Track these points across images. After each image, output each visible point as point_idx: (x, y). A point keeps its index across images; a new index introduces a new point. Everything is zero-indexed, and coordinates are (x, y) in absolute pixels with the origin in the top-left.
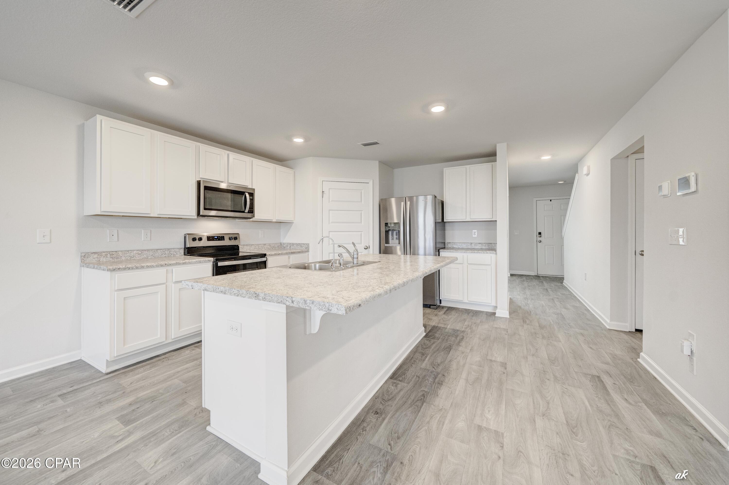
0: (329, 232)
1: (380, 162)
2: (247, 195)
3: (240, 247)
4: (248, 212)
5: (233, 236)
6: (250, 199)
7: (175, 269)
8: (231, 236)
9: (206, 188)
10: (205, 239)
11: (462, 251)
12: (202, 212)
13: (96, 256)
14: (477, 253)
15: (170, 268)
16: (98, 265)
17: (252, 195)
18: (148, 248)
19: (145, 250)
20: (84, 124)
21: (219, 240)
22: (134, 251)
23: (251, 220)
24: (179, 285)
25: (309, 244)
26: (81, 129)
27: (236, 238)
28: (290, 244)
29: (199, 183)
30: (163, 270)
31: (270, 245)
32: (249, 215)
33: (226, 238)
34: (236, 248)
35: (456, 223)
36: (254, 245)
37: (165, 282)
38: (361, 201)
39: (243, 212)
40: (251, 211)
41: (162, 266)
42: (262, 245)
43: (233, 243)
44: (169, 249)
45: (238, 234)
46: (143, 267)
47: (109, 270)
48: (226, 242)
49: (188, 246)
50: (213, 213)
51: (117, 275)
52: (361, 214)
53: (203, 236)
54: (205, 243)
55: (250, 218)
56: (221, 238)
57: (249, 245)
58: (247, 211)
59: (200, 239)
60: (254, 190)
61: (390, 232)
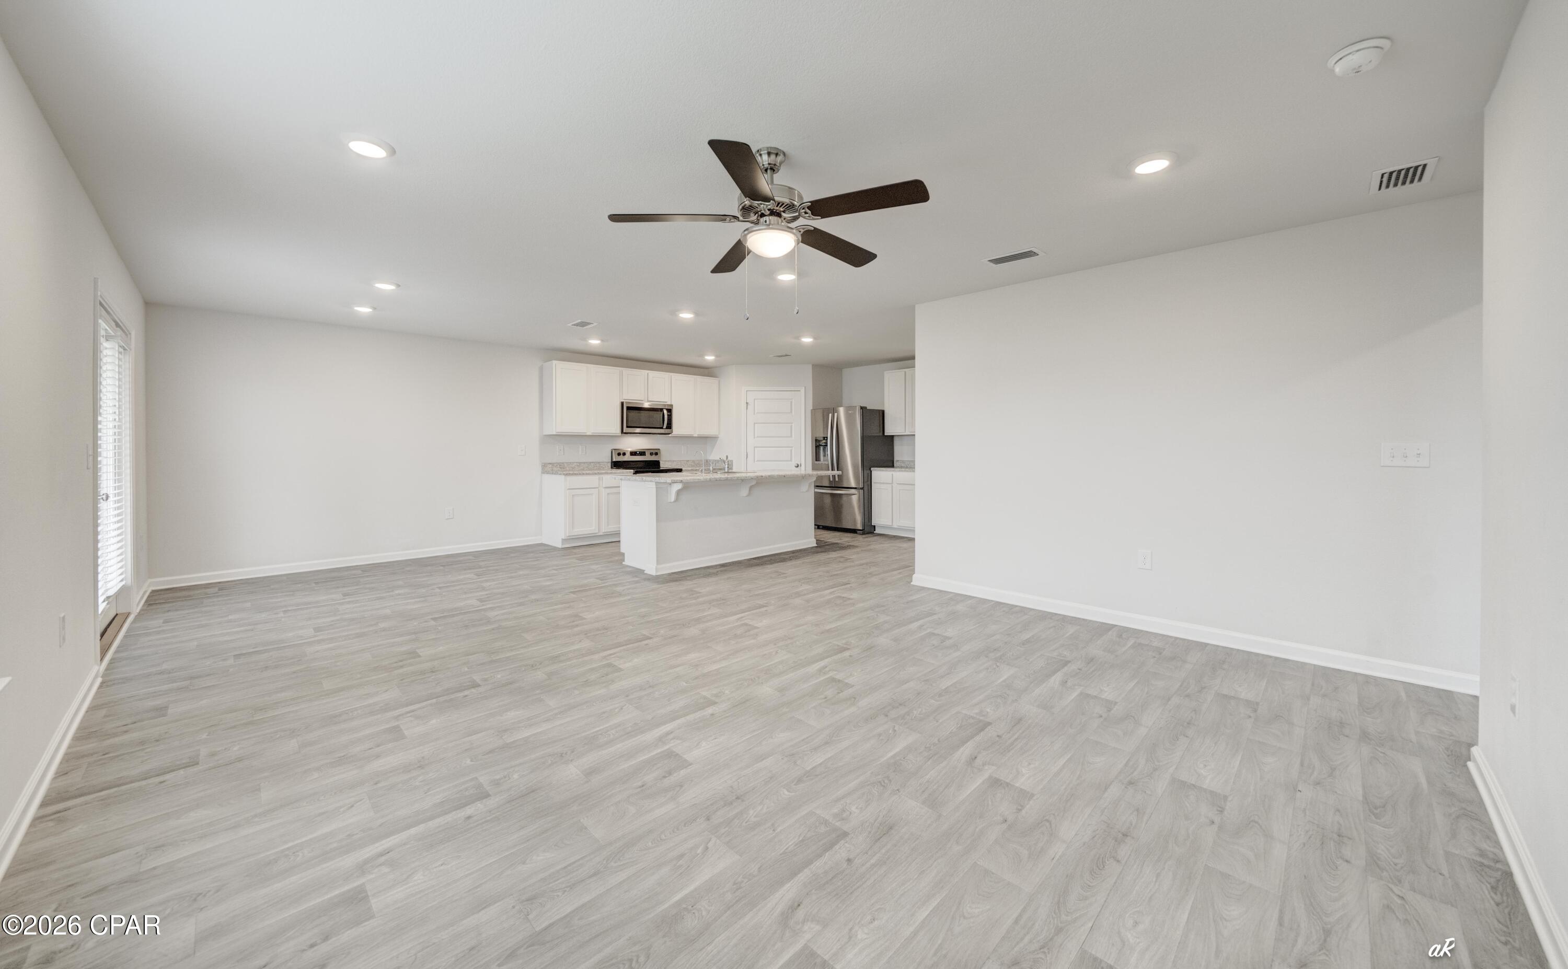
0: (755, 447)
1: (813, 365)
2: (665, 412)
3: (661, 462)
4: (667, 428)
5: (654, 452)
6: (668, 415)
7: (605, 477)
8: (652, 451)
9: (628, 408)
10: (628, 454)
11: (901, 469)
12: (625, 430)
13: (551, 466)
14: (904, 471)
15: (601, 476)
16: (553, 473)
17: (670, 411)
18: (584, 461)
19: (582, 463)
20: (542, 365)
21: (641, 455)
22: (574, 463)
23: (670, 435)
24: (609, 491)
25: (732, 461)
26: (541, 369)
27: (656, 454)
28: (716, 461)
29: (622, 404)
30: (596, 477)
31: (693, 461)
32: (668, 431)
33: (648, 453)
34: (657, 464)
35: (906, 437)
36: (675, 461)
37: (598, 486)
38: (791, 412)
39: (662, 428)
40: (669, 426)
41: (596, 474)
42: (686, 462)
43: (653, 458)
44: (599, 463)
45: (659, 449)
46: (583, 474)
47: (564, 474)
48: (648, 458)
49: (614, 460)
50: (638, 430)
51: (569, 478)
52: (791, 427)
53: (627, 451)
54: (628, 458)
55: (669, 434)
56: (642, 453)
57: (671, 461)
58: (665, 427)
59: (624, 454)
60: (672, 406)
61: (822, 448)
